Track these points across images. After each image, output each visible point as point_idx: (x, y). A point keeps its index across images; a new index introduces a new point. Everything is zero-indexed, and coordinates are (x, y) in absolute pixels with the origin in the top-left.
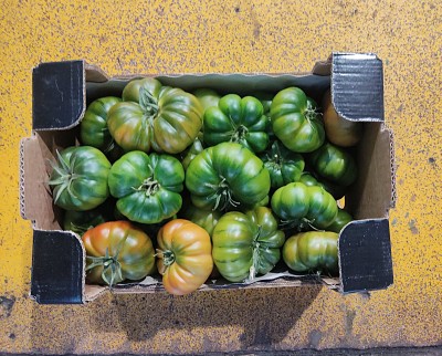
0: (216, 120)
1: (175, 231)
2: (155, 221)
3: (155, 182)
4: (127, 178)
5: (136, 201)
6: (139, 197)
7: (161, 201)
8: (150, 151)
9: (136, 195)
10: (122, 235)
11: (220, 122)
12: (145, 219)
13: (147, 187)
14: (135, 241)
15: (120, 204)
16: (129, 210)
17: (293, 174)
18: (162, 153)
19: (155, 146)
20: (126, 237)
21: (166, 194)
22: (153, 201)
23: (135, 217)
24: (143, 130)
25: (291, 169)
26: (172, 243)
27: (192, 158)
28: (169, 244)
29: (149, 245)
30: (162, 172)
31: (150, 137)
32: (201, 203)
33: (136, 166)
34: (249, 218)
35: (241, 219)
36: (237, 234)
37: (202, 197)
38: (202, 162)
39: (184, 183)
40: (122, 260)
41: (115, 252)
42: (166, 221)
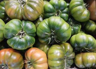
0: (49, 8)
1: (32, 52)
2: (24, 49)
3: (24, 32)
4: (11, 30)
5: (15, 40)
6: (17, 38)
7: (26, 40)
8: (22, 19)
9: (15, 38)
10: (10, 54)
11: (50, 9)
12: (19, 48)
13: (20, 34)
14: (15, 57)
15: (8, 42)
16: (12, 44)
17: (78, 30)
18: (27, 20)
19: (24, 17)
20: (11, 56)
21: (28, 37)
22: (23, 40)
23: (15, 47)
24: (19, 10)
25: (77, 28)
26: (31, 58)
27: (39, 23)
28: (30, 59)
29: (21, 58)
30: (27, 28)
31: (22, 13)
32: (43, 41)
33: (15, 25)
34: (62, 47)
35: (59, 48)
36: (58, 54)
37: (43, 38)
38: (44, 24)
39: (36, 33)
40: (10, 65)
41: (6, 62)
42: (29, 49)
